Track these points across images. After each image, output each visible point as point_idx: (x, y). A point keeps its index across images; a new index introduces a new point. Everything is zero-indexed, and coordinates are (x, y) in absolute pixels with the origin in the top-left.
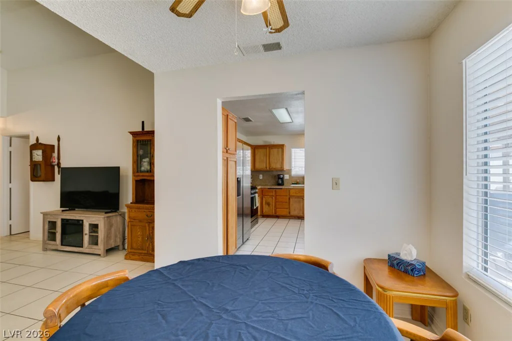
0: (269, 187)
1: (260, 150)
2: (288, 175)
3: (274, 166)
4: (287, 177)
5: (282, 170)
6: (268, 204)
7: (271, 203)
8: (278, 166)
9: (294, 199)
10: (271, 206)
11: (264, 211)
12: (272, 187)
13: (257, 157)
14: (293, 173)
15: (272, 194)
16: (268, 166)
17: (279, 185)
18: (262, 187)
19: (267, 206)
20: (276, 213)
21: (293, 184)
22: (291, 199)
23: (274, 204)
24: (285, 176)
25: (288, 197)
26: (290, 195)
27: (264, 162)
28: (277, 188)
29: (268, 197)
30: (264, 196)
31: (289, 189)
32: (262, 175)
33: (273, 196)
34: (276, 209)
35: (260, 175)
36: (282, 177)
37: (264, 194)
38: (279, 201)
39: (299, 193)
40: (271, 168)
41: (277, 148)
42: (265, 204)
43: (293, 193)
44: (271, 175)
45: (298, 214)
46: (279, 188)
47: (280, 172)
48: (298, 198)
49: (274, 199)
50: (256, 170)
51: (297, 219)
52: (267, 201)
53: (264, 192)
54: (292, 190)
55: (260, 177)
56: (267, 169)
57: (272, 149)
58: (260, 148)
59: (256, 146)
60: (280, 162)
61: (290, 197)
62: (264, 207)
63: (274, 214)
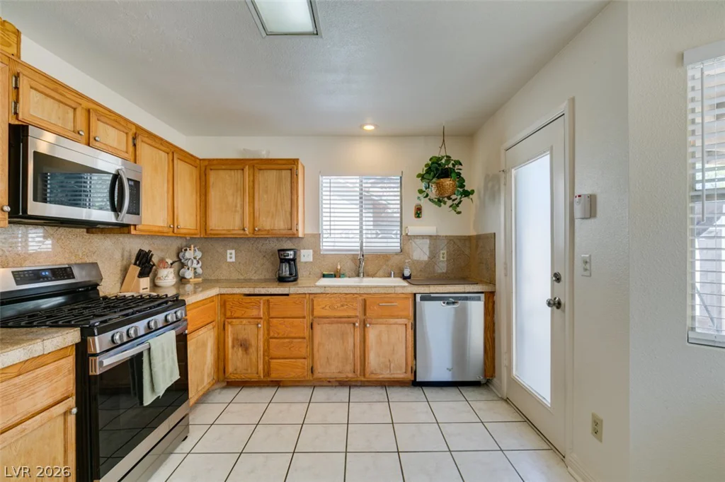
0: (246, 291)
1: (224, 175)
2: (311, 251)
3: (266, 223)
4: (306, 256)
5: (293, 237)
6: (244, 345)
7: (253, 342)
8: (280, 225)
9: (326, 327)
10: (252, 350)
11: (230, 369)
12: (257, 291)
13: (214, 196)
14: (328, 244)
15: (254, 313)
16: (247, 224)
17: (282, 280)
18: (224, 291)
19: (240, 352)
20: (267, 373)
21: (324, 276)
22: (317, 327)
23: (261, 344)
24: (303, 252)
25: (307, 322)
26: (313, 315)
27: (236, 211)
28: (272, 293)
29: (245, 321)
30: (230, 320)
31: (312, 296)
32: (233, 252)
33: (259, 320)
34: (267, 358)
35: (229, 251)
36: (291, 257)
37: (228, 314)
38: (278, 334)
39: (342, 306)
40: (259, 230)
41: (277, 169)
42: (233, 347)
43: (323, 308)
44: (260, 251)
45: (339, 372)
46: (280, 293)
47: (289, 241)
48: (341, 323)
49: (262, 329)
50: (211, 234)
51: (336, 386)
52: (240, 337)
53: (228, 307)
54: (320, 300)
55: (228, 256)
56: (247, 232)
57: (262, 172)
58: (223, 167)
59: (209, 160)
60: (286, 212)
61: (313, 320)
62: (230, 356)
63: (264, 376)
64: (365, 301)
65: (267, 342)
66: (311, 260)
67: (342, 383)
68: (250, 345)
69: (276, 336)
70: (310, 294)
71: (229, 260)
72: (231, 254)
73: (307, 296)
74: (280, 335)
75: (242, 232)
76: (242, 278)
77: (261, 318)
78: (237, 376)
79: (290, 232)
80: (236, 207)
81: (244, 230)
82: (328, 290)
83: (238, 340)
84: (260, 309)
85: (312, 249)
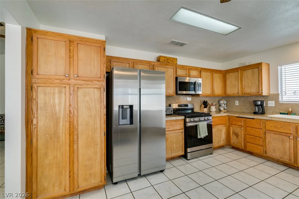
0: (237, 115)
2: (274, 102)
3: (248, 90)
4: (271, 104)
5: (260, 95)
6: (237, 135)
8: (253, 91)
9: (273, 135)
10: (239, 137)
11: (232, 142)
12: (241, 116)
13: (228, 82)
15: (240, 124)
16: (240, 91)
18: (229, 115)
19: (235, 137)
21: (281, 113)
22: (268, 134)
23: (243, 136)
24: (269, 102)
25: (263, 131)
26: (265, 129)
27: (235, 87)
28: (247, 117)
29: (236, 126)
30: (231, 125)
31: (265, 121)
32: (238, 101)
33: (242, 127)
34: (245, 142)
35: (236, 101)
36: (259, 104)
37: (231, 123)
38: (250, 133)
39: (282, 127)
40: (245, 93)
41: (252, 69)
42: (233, 134)
43: (271, 127)
44: (248, 101)
45: (281, 158)
46: (250, 117)
47: (261, 97)
48: (281, 135)
49: (243, 130)
50: (227, 95)
51: (281, 164)
52: (235, 131)
53: (231, 120)
54: (269, 123)
55: (236, 103)
56: (240, 94)
57: (245, 71)
58: (231, 72)
59: (227, 70)
60: (256, 85)
61: (265, 131)
62: (232, 137)
63: (244, 148)
64: (297, 127)
65: (245, 136)
66: (274, 106)
67: (285, 164)
68: (239, 135)
69: (249, 134)
70: (264, 120)
71: (236, 104)
72: (237, 102)
73: (263, 120)
74: (250, 134)
75: (238, 94)
76: (241, 111)
77: (243, 126)
78: (234, 145)
79: (258, 94)
80: (236, 85)
81: (239, 93)
82: (274, 119)
83: (234, 132)
84: (242, 123)
85: (274, 100)
